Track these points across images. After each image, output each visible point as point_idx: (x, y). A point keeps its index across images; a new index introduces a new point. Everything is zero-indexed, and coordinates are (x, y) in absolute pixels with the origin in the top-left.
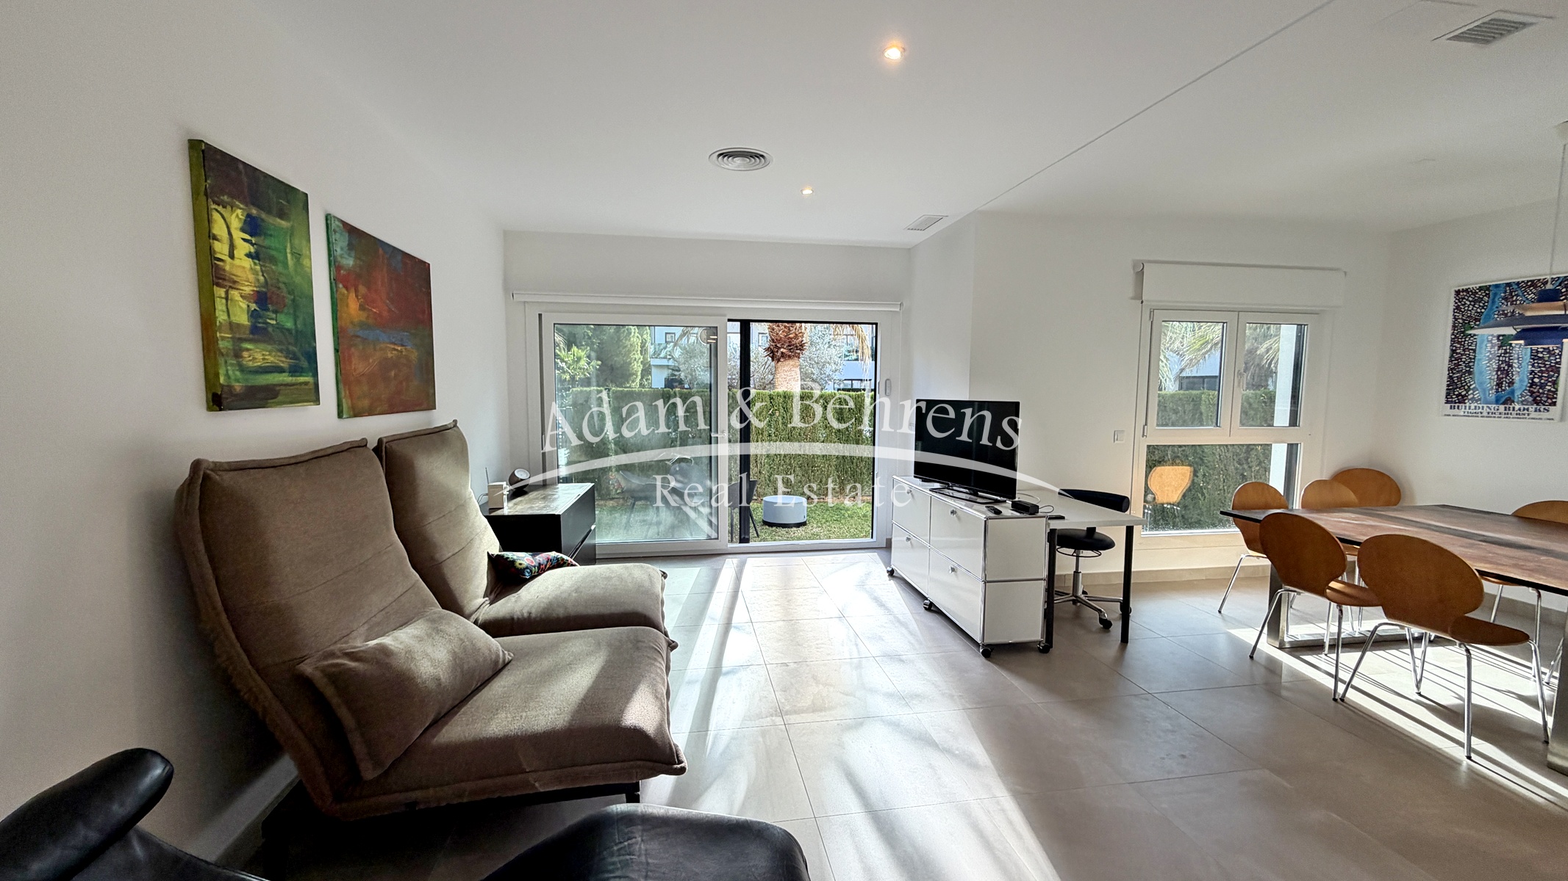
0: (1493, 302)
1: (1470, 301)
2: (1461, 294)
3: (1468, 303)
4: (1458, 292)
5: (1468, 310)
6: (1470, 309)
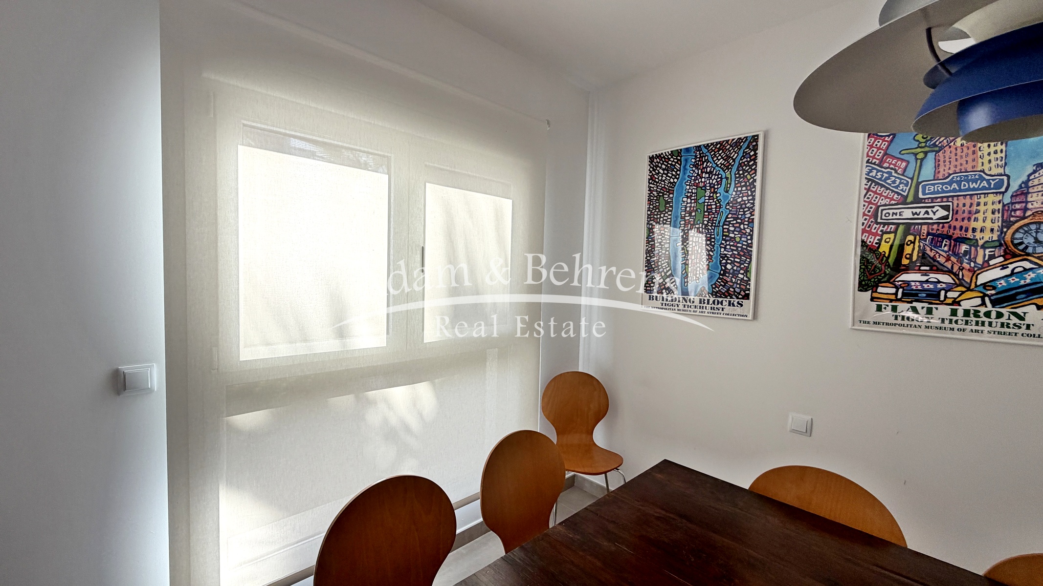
0: (685, 169)
1: (663, 170)
2: (655, 161)
3: (661, 171)
4: (652, 159)
5: (661, 180)
6: (664, 178)
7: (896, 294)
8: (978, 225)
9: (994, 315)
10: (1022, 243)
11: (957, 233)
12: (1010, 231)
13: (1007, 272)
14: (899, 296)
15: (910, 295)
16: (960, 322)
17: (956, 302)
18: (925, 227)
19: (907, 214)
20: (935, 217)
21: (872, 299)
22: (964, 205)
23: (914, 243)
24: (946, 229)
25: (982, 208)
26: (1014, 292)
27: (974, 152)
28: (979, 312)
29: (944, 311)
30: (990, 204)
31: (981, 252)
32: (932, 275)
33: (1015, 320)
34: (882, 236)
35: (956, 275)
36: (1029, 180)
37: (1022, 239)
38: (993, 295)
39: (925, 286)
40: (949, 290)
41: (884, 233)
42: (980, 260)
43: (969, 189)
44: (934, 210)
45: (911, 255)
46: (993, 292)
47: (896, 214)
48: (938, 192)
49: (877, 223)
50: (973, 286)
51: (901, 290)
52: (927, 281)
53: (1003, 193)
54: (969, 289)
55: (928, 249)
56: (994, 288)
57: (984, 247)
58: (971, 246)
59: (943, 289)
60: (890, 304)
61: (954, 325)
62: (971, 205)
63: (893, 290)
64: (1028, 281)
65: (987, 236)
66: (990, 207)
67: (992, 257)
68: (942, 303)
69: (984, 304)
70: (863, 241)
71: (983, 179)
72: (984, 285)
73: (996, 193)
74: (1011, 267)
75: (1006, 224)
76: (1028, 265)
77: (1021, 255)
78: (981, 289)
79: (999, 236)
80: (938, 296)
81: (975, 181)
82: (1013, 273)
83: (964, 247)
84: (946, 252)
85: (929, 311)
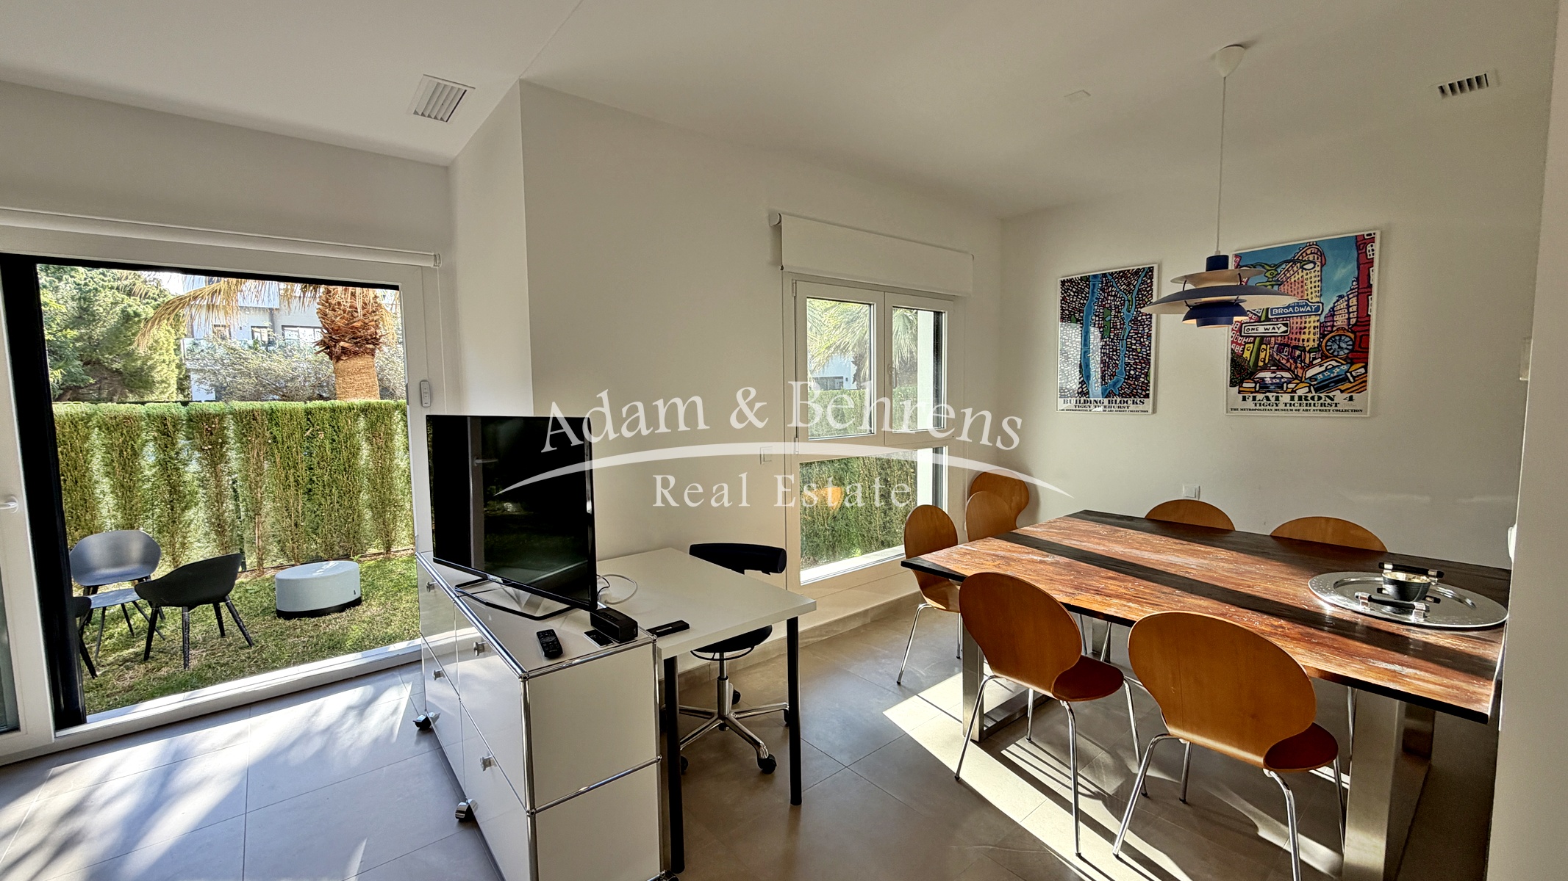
0: (1093, 292)
1: (1074, 292)
2: (1066, 284)
3: (1072, 294)
4: (1063, 283)
5: (1073, 301)
6: (1075, 300)
7: (1255, 387)
8: (1305, 337)
9: (1316, 398)
10: (1331, 349)
11: (1294, 343)
12: (1325, 341)
13: (1323, 368)
14: (1257, 389)
15: (1264, 388)
16: (1296, 405)
17: (1294, 391)
18: (1273, 339)
19: (1261, 329)
20: (1279, 332)
21: (1240, 392)
22: (1297, 323)
23: (1266, 350)
24: (1286, 339)
25: (1307, 325)
26: (1327, 382)
27: (1302, 286)
28: (1307, 397)
29: (1285, 398)
30: (1313, 321)
31: (1308, 355)
32: (1278, 373)
33: (1329, 401)
34: (1245, 345)
35: (1293, 372)
36: (1334, 306)
37: (1331, 346)
38: (1315, 385)
39: (1274, 380)
40: (1290, 383)
41: (1246, 343)
42: (1307, 361)
43: (1299, 312)
44: (1278, 326)
45: (1265, 359)
46: (1315, 383)
47: (1254, 329)
48: (1281, 314)
49: (1242, 336)
50: (1303, 379)
51: (1258, 385)
52: (1275, 377)
53: (1320, 315)
54: (1302, 382)
55: (1275, 354)
56: (1316, 380)
57: (1310, 352)
58: (1301, 351)
59: (1285, 382)
60: (1251, 395)
61: (1292, 407)
62: (1301, 322)
63: (1253, 385)
64: (1335, 374)
65: (1311, 344)
66: (1312, 325)
67: (1314, 359)
68: (1285, 392)
69: (1310, 391)
70: (1232, 349)
71: (1307, 305)
72: (1310, 378)
73: (1315, 315)
74: (1326, 365)
75: (1323, 336)
76: (1334, 363)
77: (1330, 357)
78: (1308, 381)
79: (1318, 344)
80: (1281, 388)
81: (1303, 306)
82: (1326, 369)
83: (1298, 353)
84: (1286, 356)
85: (1277, 399)
